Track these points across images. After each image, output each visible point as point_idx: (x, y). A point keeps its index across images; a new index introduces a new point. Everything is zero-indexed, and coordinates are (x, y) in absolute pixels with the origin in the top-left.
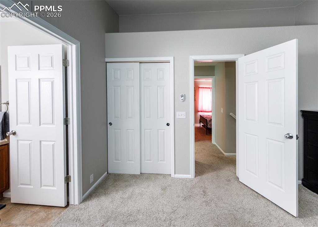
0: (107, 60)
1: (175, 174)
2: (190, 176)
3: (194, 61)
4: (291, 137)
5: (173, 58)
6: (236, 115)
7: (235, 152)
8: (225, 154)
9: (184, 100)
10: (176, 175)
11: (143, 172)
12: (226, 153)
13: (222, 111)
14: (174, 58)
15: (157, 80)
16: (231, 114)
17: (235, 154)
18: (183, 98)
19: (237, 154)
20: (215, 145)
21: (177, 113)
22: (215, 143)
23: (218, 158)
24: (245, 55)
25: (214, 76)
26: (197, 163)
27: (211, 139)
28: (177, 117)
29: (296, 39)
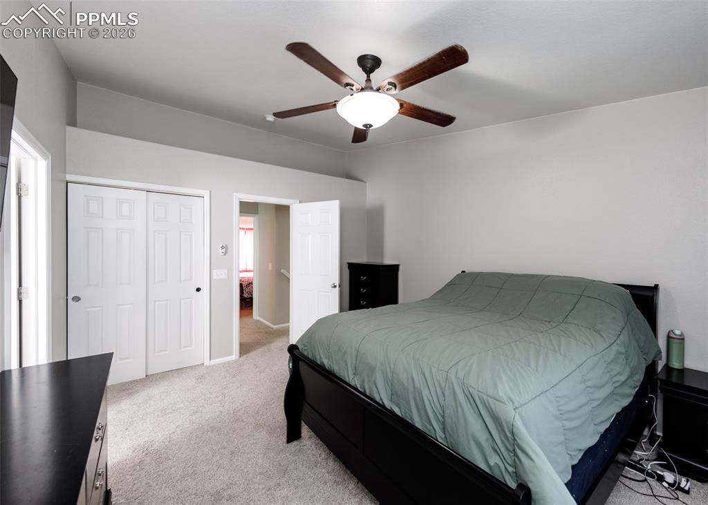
0: (69, 177)
1: (210, 359)
2: (234, 356)
3: (240, 202)
4: (335, 286)
5: (208, 192)
6: (289, 273)
7: (289, 322)
8: (274, 327)
9: (225, 253)
10: (212, 361)
11: (149, 374)
12: (275, 325)
13: (270, 268)
14: (210, 192)
15: (180, 221)
16: (282, 271)
17: (288, 324)
18: (224, 250)
19: (290, 324)
20: (258, 321)
21: (215, 272)
22: (258, 318)
23: (266, 332)
24: (300, 202)
25: (258, 213)
26: (241, 345)
27: (251, 314)
28: (215, 277)
29: (338, 201)
